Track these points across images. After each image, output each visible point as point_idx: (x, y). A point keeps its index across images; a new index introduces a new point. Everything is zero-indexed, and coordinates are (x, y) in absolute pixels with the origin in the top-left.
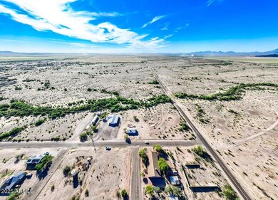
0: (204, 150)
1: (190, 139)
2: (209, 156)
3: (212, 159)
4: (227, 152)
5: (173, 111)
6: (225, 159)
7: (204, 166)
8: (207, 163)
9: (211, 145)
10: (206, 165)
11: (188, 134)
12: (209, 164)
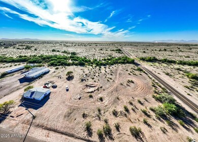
5: (137, 73)
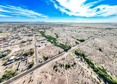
0: (33, 66)
1: (39, 61)
2: (30, 68)
3: (28, 69)
4: (32, 79)
6: (28, 76)
7: (26, 66)
8: (27, 67)
9: (36, 70)
10: (27, 66)
11: (42, 60)
12: (27, 68)
